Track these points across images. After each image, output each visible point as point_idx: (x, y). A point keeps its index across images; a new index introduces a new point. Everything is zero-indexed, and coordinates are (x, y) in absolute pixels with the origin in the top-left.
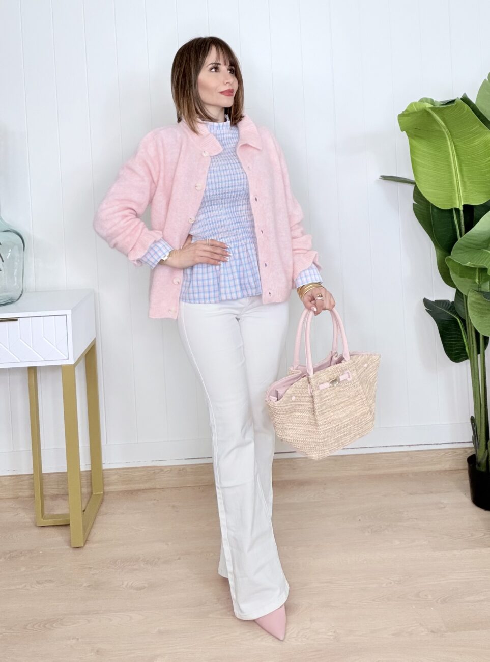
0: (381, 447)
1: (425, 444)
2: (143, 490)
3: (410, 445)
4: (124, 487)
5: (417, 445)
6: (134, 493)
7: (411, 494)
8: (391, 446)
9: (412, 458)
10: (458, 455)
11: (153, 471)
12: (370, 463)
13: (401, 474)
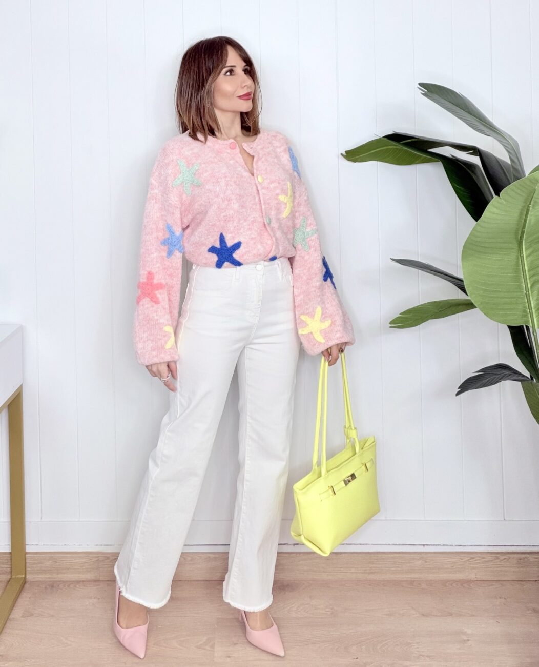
0: (386, 544)
1: (444, 545)
2: (83, 581)
3: (424, 545)
4: (59, 576)
5: (434, 545)
6: (72, 586)
7: (423, 615)
8: (399, 545)
9: (426, 562)
10: (486, 561)
11: (97, 559)
12: (372, 566)
13: (411, 582)
